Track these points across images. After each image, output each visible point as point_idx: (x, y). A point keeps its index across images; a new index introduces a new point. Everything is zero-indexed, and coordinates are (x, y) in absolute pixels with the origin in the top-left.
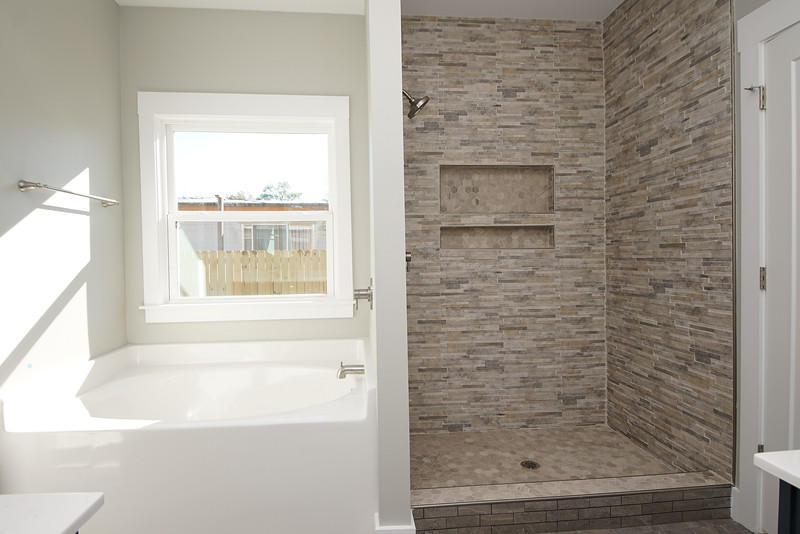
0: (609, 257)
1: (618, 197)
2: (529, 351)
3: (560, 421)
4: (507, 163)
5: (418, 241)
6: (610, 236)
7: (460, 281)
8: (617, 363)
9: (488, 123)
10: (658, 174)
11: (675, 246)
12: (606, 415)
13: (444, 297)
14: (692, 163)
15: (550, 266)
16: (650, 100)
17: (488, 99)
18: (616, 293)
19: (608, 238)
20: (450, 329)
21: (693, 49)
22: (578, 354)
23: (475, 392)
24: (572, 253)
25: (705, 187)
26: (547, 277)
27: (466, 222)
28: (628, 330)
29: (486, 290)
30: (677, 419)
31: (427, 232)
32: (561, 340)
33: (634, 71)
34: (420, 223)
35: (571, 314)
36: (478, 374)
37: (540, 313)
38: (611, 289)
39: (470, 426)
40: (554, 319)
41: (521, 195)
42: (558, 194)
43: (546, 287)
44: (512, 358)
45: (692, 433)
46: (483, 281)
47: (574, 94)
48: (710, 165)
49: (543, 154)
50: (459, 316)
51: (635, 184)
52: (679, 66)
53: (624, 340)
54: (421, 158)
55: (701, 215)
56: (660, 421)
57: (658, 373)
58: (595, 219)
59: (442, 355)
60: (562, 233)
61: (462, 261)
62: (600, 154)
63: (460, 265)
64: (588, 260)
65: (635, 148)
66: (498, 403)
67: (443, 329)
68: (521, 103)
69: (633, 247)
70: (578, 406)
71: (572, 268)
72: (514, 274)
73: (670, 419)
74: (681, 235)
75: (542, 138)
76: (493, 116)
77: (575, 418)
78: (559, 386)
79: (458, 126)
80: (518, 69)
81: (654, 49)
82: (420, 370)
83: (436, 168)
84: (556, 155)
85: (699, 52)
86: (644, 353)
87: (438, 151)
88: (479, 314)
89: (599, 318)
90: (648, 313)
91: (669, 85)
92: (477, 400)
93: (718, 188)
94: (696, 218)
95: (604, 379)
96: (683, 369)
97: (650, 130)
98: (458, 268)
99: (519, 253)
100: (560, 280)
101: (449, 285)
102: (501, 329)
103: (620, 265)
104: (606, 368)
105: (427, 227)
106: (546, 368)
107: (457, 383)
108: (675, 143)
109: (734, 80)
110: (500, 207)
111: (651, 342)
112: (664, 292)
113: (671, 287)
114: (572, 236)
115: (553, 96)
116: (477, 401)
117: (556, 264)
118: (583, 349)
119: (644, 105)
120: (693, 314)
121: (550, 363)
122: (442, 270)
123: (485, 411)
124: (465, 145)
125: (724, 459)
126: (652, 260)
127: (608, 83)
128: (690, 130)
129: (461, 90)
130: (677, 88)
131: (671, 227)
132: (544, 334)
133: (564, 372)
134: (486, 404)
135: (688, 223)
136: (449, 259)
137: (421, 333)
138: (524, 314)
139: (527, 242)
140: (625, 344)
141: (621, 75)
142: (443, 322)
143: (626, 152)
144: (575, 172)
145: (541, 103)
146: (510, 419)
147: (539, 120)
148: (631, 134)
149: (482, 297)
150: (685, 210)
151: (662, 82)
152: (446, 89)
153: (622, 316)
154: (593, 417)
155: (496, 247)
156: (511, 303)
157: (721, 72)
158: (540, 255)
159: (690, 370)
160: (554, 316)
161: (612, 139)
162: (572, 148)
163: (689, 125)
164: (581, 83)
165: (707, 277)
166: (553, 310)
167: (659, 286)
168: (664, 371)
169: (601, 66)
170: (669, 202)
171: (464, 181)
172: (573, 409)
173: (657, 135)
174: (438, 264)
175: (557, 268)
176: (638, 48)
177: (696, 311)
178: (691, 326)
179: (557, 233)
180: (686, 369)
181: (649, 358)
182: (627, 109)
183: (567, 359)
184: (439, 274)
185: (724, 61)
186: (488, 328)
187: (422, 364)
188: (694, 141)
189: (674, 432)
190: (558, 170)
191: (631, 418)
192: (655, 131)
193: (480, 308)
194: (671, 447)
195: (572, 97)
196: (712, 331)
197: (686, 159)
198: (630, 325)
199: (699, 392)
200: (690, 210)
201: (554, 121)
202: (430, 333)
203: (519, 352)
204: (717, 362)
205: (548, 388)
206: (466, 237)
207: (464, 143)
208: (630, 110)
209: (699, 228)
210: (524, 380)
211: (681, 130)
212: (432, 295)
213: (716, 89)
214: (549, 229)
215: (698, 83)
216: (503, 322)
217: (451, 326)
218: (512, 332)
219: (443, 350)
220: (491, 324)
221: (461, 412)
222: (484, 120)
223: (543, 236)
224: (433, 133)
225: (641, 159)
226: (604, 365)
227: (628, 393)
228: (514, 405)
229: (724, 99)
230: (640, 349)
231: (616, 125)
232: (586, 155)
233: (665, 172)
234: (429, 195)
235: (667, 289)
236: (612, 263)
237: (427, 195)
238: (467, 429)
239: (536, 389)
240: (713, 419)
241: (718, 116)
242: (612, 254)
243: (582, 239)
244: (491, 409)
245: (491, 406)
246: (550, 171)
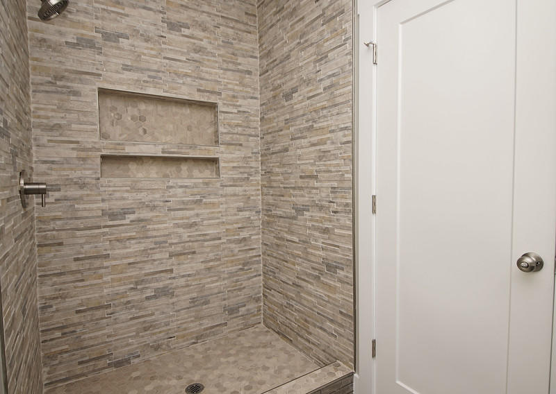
0: (263, 186)
1: (270, 136)
2: (198, 273)
3: (225, 330)
4: (174, 96)
5: (72, 169)
6: (264, 168)
7: (124, 212)
8: (270, 273)
9: (153, 52)
10: (298, 117)
11: (311, 177)
12: (262, 316)
13: (106, 230)
14: (324, 108)
15: (216, 194)
16: (292, 53)
17: (152, 28)
18: (269, 216)
19: (262, 170)
20: (114, 263)
21: (324, 10)
22: (241, 269)
23: (145, 322)
24: (235, 183)
25: (333, 128)
26: (213, 204)
27: (131, 150)
28: (278, 245)
29: (154, 219)
30: (313, 319)
31: (84, 159)
32: (226, 259)
33: (280, 28)
34: (73, 149)
35: (234, 235)
36: (146, 303)
37: (208, 237)
38: (265, 213)
39: (139, 356)
40: (220, 241)
41: (189, 128)
42: (221, 129)
43: (213, 213)
44: (182, 281)
45: (325, 330)
46: (151, 210)
47: (233, 42)
48: (335, 110)
49: (208, 91)
50: (126, 248)
51: (282, 124)
52: (314, 24)
53: (275, 255)
54: (73, 76)
55: (329, 151)
56: (301, 320)
57: (300, 281)
58: (252, 153)
59: (105, 291)
60: (226, 165)
61: (127, 191)
62: (256, 98)
63: (126, 195)
64: (247, 188)
65: (282, 94)
66: (169, 327)
67: (106, 264)
68: (186, 39)
69: (280, 178)
70: (240, 313)
71: (235, 195)
72: (183, 202)
73: (308, 319)
74: (315, 168)
75: (207, 76)
76: (159, 46)
77: (238, 325)
78: (224, 300)
79: (118, 48)
80: (182, 6)
81: (295, 9)
82: (78, 312)
83: (94, 90)
84: (220, 94)
85: (328, 13)
86: (289, 265)
87: (95, 71)
88: (148, 244)
89: (257, 237)
90: (291, 232)
91: (306, 41)
92: (146, 329)
93: (342, 129)
94: (326, 154)
95: (260, 287)
96: (317, 278)
97: (292, 79)
98: (123, 199)
99: (188, 182)
100: (225, 206)
101: (113, 216)
102: (171, 256)
103: (271, 192)
104: (262, 278)
105: (83, 154)
106: (214, 285)
107: (123, 317)
108: (311, 91)
109: (354, 38)
110: (169, 138)
111: (294, 256)
112: (303, 215)
113: (308, 210)
114: (234, 167)
115: (216, 39)
116: (146, 331)
117: (221, 192)
118: (244, 265)
119: (288, 57)
120: (324, 233)
121: (217, 281)
122: (103, 200)
123: (155, 338)
124: (127, 70)
125: (348, 351)
126: (294, 188)
127: (260, 37)
128: (321, 80)
129: (122, 12)
130: (312, 44)
131: (307, 162)
132: (211, 256)
133: (228, 287)
134: (156, 331)
135: (320, 158)
136: (111, 189)
137: (78, 271)
138: (192, 239)
139: (196, 172)
140: (275, 258)
141: (271, 30)
142: (107, 256)
143: (274, 97)
144: (236, 111)
145: (204, 43)
146: (180, 340)
147: (203, 59)
148: (279, 82)
149: (151, 227)
150: (318, 148)
151: (301, 38)
152: (103, 7)
153: (273, 235)
154: (252, 320)
155: (166, 176)
156: (180, 230)
157: (345, 31)
158: (207, 184)
159: (322, 279)
160: (220, 239)
161: (264, 87)
162: (233, 90)
163: (321, 75)
164: (239, 33)
165: (334, 202)
166: (218, 233)
167: (300, 210)
168: (304, 280)
169: (255, 22)
170: (306, 140)
171: (129, 108)
172: (237, 317)
173: (298, 84)
174: (100, 195)
175: (222, 196)
176: (283, 8)
177: (326, 231)
178: (323, 243)
179: (222, 164)
180: (319, 277)
181: (292, 269)
182: (275, 60)
183: (231, 274)
184: (101, 205)
185: (347, 22)
186: (157, 256)
187: (81, 305)
188: (325, 89)
189: (311, 329)
190: (221, 108)
191: (281, 318)
192: (296, 80)
193: (147, 238)
194: (309, 342)
195: (232, 44)
196: (338, 247)
197: (318, 105)
198: (278, 242)
199: (328, 296)
200: (322, 147)
201: (216, 62)
202: (89, 269)
203: (189, 275)
204: (341, 272)
205: (215, 304)
206: (133, 167)
207: (126, 68)
208: (278, 62)
209: (329, 162)
210: (193, 300)
211: (315, 79)
212: (91, 228)
213: (340, 46)
214: (214, 161)
215: (327, 41)
216: (172, 249)
217: (115, 259)
218: (182, 257)
219: (107, 286)
220: (161, 252)
221: (129, 345)
222: (147, 48)
223: (210, 167)
224: (88, 51)
225: (286, 104)
226: (260, 275)
227: (278, 299)
228: (184, 326)
229: (347, 54)
230: (286, 262)
231: (267, 74)
232: (244, 98)
233: (304, 115)
234: (85, 119)
235: (305, 213)
236: (265, 190)
237: (83, 119)
238: (136, 361)
239: (204, 307)
240: (339, 318)
241: (342, 69)
242: (265, 183)
243: (242, 170)
244: (161, 335)
245: (160, 332)
246: (214, 108)
